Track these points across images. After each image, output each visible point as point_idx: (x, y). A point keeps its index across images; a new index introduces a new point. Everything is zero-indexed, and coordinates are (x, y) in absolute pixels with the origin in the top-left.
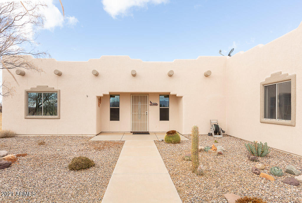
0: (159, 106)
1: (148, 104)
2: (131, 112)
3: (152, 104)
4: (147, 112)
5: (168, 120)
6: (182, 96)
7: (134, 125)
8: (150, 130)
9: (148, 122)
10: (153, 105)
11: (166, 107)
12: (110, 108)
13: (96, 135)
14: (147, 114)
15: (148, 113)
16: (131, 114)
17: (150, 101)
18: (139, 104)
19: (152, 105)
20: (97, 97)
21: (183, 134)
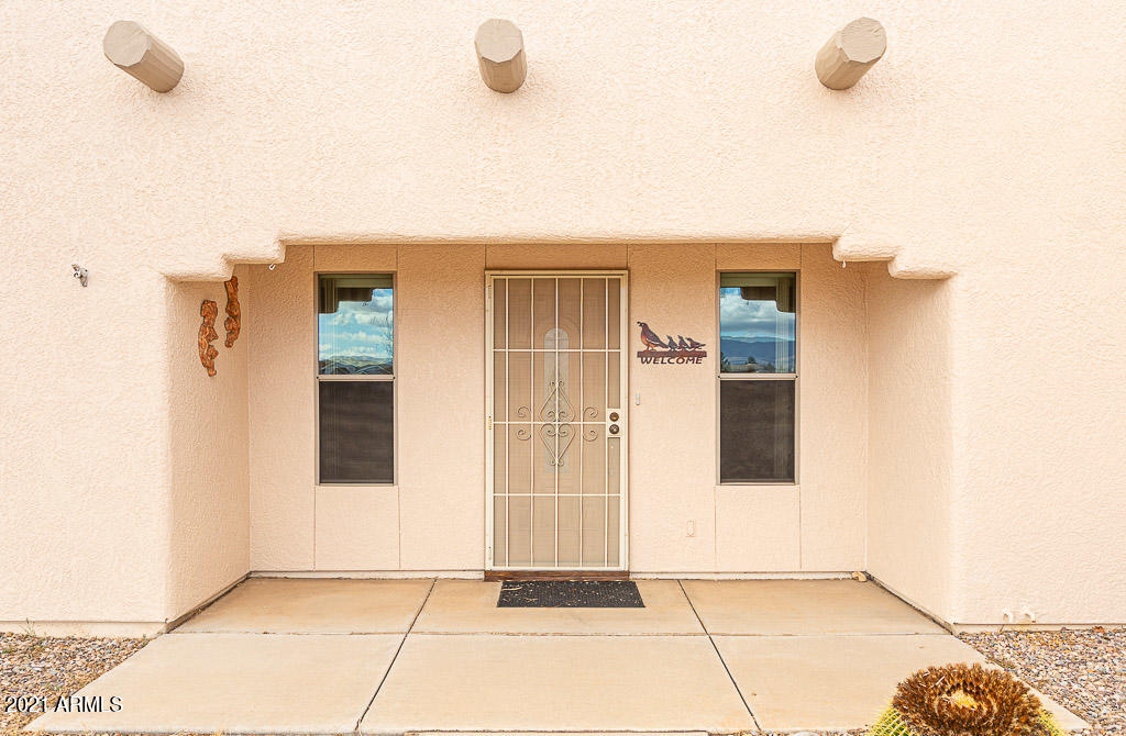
0: (711, 362)
1: (623, 351)
2: (490, 412)
3: (657, 350)
4: (615, 417)
5: (788, 474)
6: (946, 270)
7: (508, 520)
8: (642, 557)
9: (623, 495)
10: (663, 355)
11: (771, 369)
12: (322, 384)
13: (173, 627)
14: (615, 430)
15: (621, 423)
16: (490, 434)
17: (644, 326)
18: (555, 348)
19: (657, 355)
20: (182, 285)
21: (949, 618)
